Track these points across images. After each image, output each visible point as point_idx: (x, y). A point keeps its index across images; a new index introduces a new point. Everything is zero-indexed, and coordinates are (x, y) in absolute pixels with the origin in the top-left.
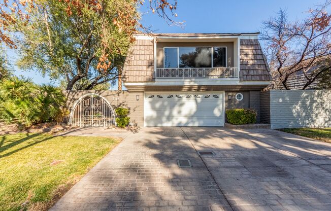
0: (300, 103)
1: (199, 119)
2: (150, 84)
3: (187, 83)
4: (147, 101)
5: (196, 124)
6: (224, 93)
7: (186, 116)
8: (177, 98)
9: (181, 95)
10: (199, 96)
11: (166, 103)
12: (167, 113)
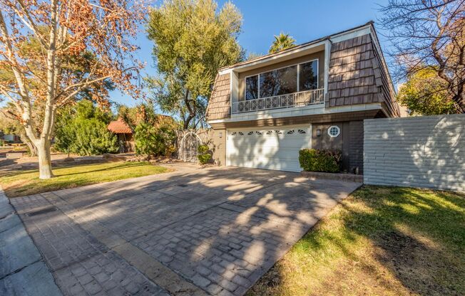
0: (430, 140)
1: (282, 160)
2: (227, 120)
3: (261, 116)
4: (230, 139)
5: (278, 167)
6: (311, 126)
7: (267, 156)
8: (257, 135)
9: (261, 132)
10: (281, 131)
11: (247, 140)
12: (248, 151)
